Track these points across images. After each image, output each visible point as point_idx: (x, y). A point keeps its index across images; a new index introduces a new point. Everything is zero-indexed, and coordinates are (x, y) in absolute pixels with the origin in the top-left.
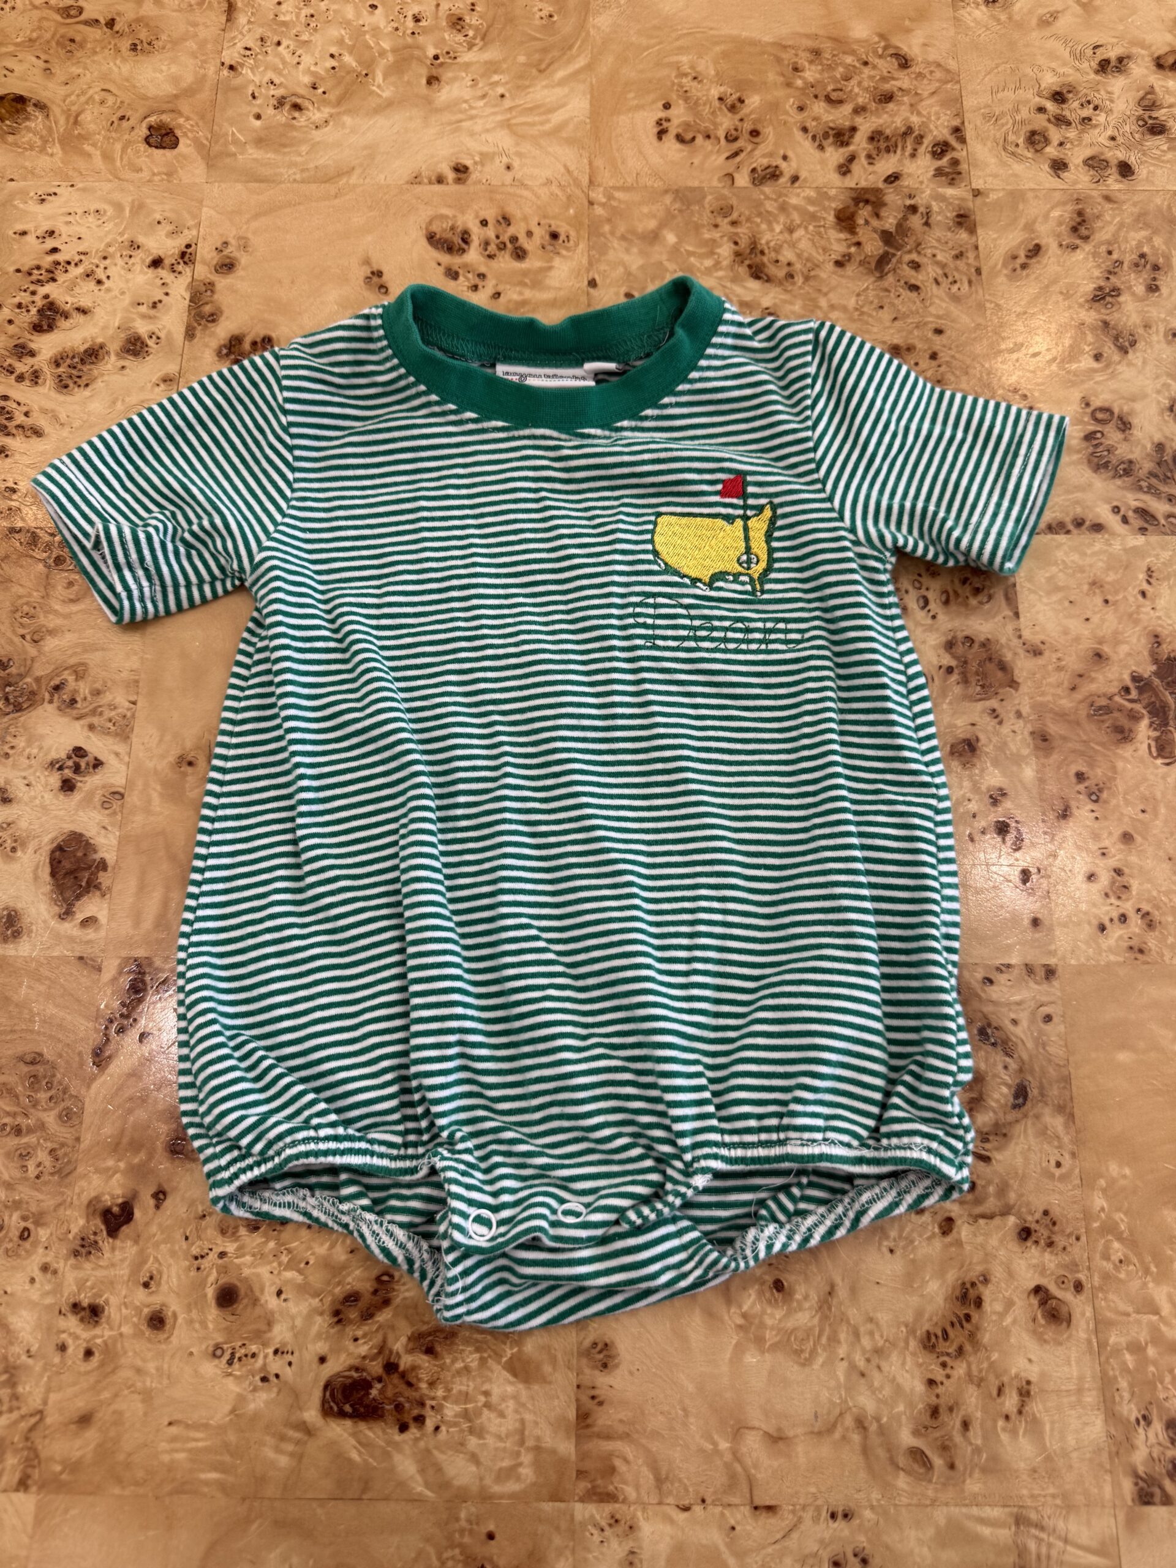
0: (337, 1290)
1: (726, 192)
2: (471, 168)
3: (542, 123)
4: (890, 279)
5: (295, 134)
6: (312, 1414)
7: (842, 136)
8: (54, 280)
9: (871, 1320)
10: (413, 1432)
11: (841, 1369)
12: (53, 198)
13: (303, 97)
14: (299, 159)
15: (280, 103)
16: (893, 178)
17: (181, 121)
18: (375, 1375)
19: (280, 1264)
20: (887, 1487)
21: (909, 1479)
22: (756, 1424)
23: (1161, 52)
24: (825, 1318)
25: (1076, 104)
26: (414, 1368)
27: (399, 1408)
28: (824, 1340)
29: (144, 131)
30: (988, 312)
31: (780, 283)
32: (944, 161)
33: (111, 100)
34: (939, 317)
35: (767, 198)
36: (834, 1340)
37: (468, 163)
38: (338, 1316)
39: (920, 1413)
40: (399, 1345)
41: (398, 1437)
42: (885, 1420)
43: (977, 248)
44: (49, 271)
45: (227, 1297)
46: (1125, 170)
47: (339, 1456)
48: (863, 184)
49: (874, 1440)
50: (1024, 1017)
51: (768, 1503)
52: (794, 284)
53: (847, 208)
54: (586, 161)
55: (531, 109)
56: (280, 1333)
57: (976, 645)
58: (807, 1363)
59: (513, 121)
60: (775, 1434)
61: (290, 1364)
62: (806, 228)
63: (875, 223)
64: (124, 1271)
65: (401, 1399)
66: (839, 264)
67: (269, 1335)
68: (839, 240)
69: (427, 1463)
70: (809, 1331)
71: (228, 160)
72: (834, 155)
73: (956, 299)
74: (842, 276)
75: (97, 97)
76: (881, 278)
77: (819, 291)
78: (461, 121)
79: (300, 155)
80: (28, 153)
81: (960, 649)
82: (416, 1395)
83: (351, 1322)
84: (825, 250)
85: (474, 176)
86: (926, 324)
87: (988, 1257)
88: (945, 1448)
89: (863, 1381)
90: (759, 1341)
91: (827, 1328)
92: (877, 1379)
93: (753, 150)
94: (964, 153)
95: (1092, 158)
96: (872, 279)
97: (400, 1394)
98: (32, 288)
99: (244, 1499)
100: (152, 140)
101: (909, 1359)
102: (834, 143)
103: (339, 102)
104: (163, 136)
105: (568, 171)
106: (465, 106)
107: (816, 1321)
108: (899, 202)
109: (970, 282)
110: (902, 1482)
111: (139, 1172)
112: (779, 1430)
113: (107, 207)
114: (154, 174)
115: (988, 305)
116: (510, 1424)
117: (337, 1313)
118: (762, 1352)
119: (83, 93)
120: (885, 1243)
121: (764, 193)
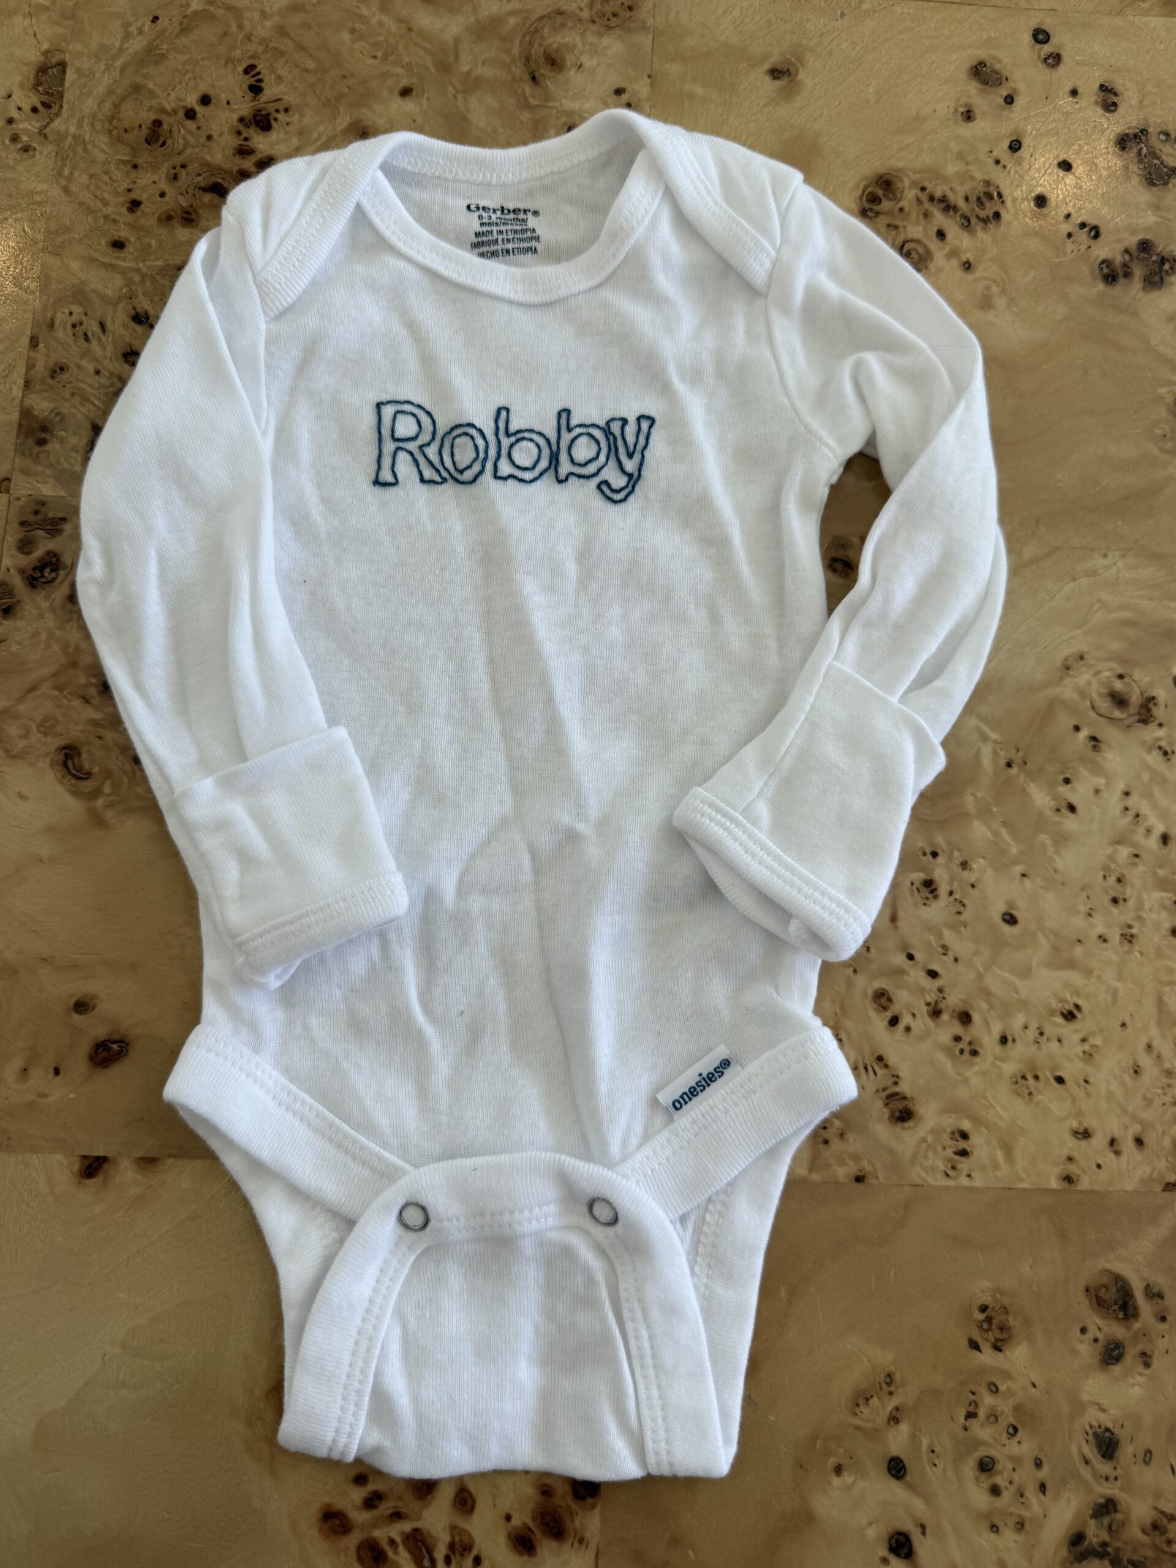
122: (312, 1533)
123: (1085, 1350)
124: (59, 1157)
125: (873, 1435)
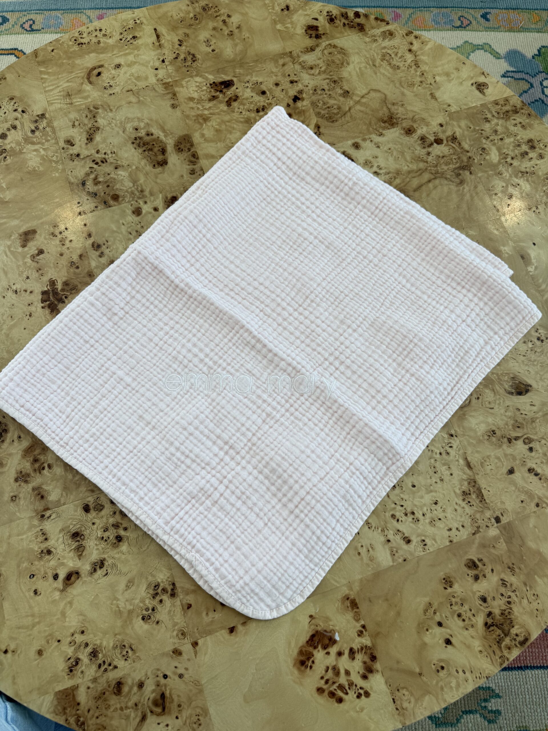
0: (239, 101)
6: (235, 80)
9: (113, 129)
10: (211, 83)
11: (118, 118)
18: (224, 89)
20: (103, 101)
22: (135, 104)
23: (77, 581)
25: (111, 538)
26: (216, 93)
27: (216, 85)
28: (123, 123)
33: (487, 405)
36: (121, 123)
39: (98, 116)
40: (221, 95)
41: (214, 81)
42: (106, 112)
45: (264, 93)
46: (86, 509)
47: (226, 74)
49: (107, 109)
50: (85, 200)
51: (129, 92)
56: (249, 90)
58: (126, 118)
61: (244, 86)
64: (289, 90)
65: (216, 87)
67: (251, 89)
69: (207, 79)
70: (127, 123)
75: (493, 404)
83: (234, 96)
87: (87, 149)
88: (91, 111)
89: (112, 118)
90: (138, 118)
91: (123, 125)
92: (109, 119)
95: (101, 510)
99: (243, 63)
101: (102, 125)
107: (126, 125)
110: (99, 103)
111: (296, 108)
112: (129, 105)
116: (191, 89)
117: (238, 97)
119: (499, 405)
120: (112, 145)
122: (316, 695)
123: (470, 580)
124: (223, 631)
125: (432, 619)
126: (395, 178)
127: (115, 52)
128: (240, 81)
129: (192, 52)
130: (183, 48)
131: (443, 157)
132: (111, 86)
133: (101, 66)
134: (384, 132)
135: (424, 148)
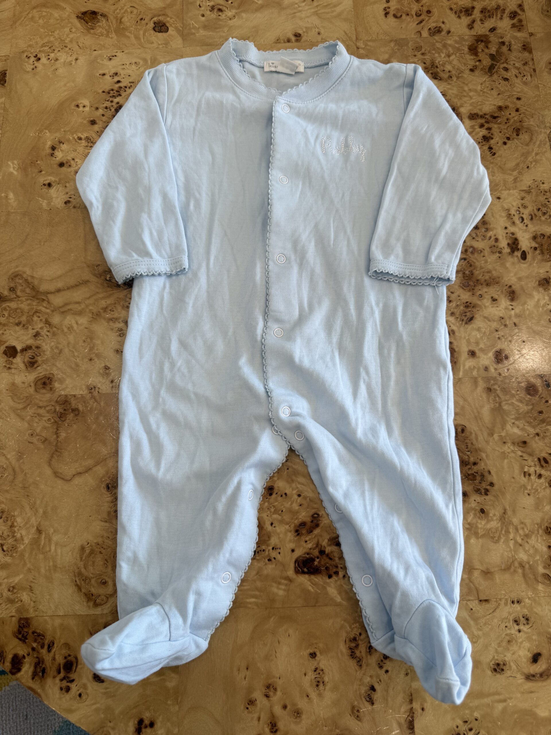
0: (296, 522)
1: (418, 40)
2: (302, 35)
3: (333, 12)
4: (495, 76)
5: (221, 23)
6: (291, 573)
7: (468, 11)
8: (120, 95)
9: (522, 523)
10: (334, 578)
11: (511, 544)
12: (115, 58)
13: (222, 5)
14: (224, 34)
15: (212, 8)
16: (493, 30)
17: (168, 19)
18: (316, 556)
19: (271, 512)
20: (535, 590)
21: (543, 586)
22: (478, 567)
24: (503, 523)
26: (332, 552)
27: (327, 568)
28: (503, 532)
29: (152, 25)
30: (540, 89)
31: (446, 81)
32: (515, 21)
33: (135, 11)
34: (519, 92)
35: (437, 42)
36: (508, 532)
37: (301, 32)
38: (298, 532)
39: (546, 559)
40: (324, 543)
41: (328, 581)
42: (531, 563)
43: (533, 60)
44: (117, 91)
47: (305, 590)
48: (480, 33)
49: (527, 571)
51: (485, 599)
52: (452, 80)
53: (474, 44)
54: (353, 29)
55: (326, 6)
56: (274, 541)
57: (546, 238)
58: (497, 541)
59: (319, 12)
60: (486, 571)
61: (279, 553)
62: (455, 54)
63: (486, 50)
65: (327, 565)
66: (472, 70)
67: (269, 542)
68: (471, 59)
69: (342, 590)
70: (497, 529)
71: (192, 36)
72: (466, 20)
73: (525, 83)
74: (474, 76)
75: (129, 10)
76: (491, 76)
77: (464, 83)
78: (295, 13)
79: (224, 32)
80: (101, 37)
81: (539, 240)
82: (334, 563)
83: (302, 534)
84: (465, 64)
85: (304, 38)
86: (513, 95)
89: (521, 548)
90: (476, 534)
91: (504, 527)
92: (527, 547)
93: (428, 20)
94: (524, 16)
96: (487, 76)
97: (327, 563)
98: (111, 99)
99: (266, 609)
100: (156, 29)
101: (539, 538)
102: (465, 15)
103: (239, 7)
104: (161, 27)
105: (346, 33)
106: (296, 6)
107: (499, 525)
108: (497, 40)
109: (531, 75)
110: (540, 587)
112: (488, 569)
113: (140, 61)
114: (159, 44)
115: (540, 85)
117: (297, 531)
118: (478, 538)
119: (122, 8)
120: (526, 491)
121: (435, 39)
126: (105, 309)
127: (500, 707)
128: (284, 566)
129: (352, 664)
130: (367, 680)
131: (18, 324)
132: (516, 622)
133: (530, 677)
134: (84, 392)
135: (38, 347)
